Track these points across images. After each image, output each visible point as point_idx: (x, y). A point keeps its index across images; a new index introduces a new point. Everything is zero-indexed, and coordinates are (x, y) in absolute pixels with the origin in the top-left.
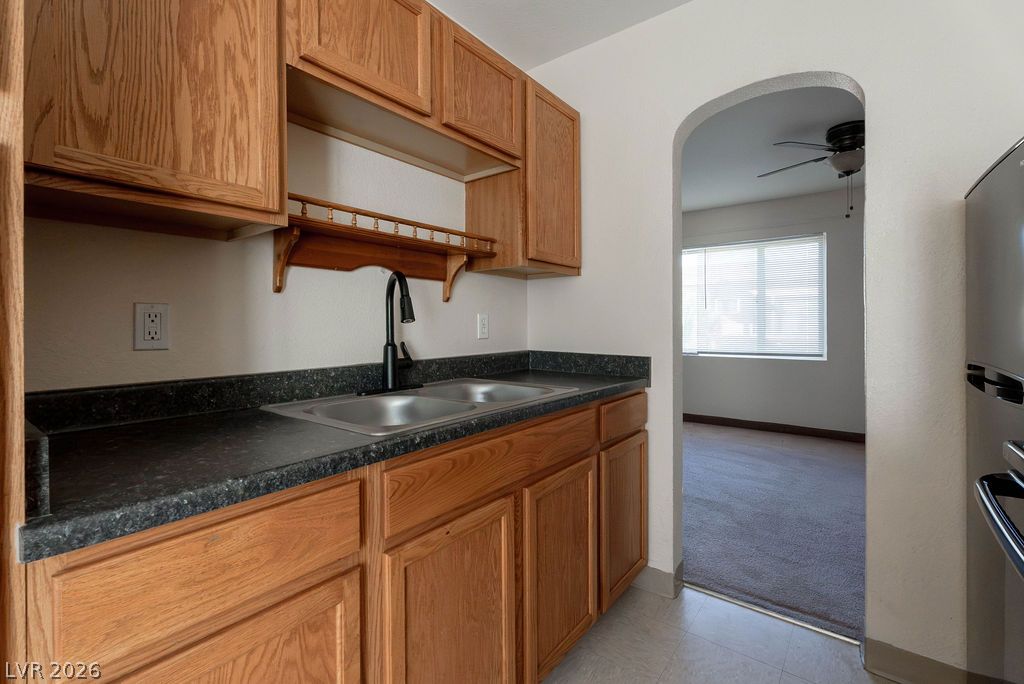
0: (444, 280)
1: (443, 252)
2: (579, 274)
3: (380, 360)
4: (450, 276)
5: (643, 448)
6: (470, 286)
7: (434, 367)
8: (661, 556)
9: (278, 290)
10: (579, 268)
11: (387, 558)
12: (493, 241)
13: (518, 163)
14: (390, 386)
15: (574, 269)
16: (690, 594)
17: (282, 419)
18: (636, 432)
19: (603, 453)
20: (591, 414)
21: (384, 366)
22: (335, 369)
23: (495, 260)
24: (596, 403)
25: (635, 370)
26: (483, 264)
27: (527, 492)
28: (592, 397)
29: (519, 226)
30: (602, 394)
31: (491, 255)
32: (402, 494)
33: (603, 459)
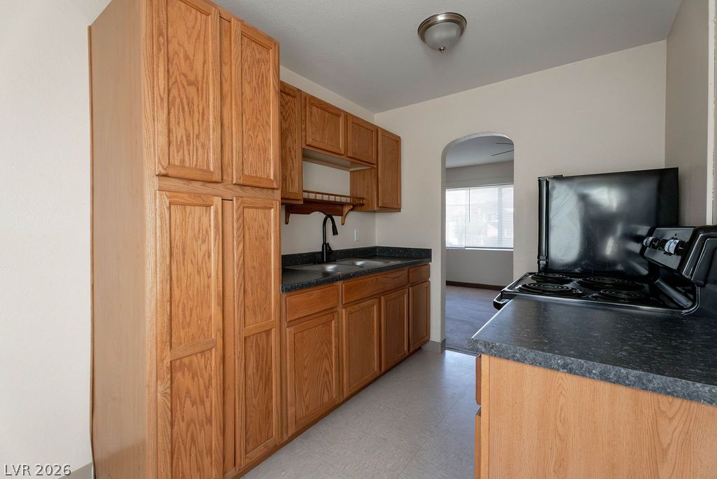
0: (342, 215)
1: (342, 204)
2: (400, 211)
3: (321, 250)
4: (344, 214)
5: (428, 288)
6: (353, 218)
7: (339, 254)
8: (435, 336)
9: (287, 223)
10: (400, 209)
11: (344, 310)
12: (363, 199)
13: (375, 166)
14: (325, 260)
15: (399, 210)
16: (448, 353)
17: (294, 271)
18: (424, 281)
19: (410, 288)
20: (406, 272)
21: (322, 253)
22: (305, 254)
23: (364, 207)
24: (407, 268)
25: (425, 254)
26: (359, 208)
27: (382, 298)
28: (406, 265)
29: (375, 193)
30: (410, 264)
31: (362, 205)
32: (348, 290)
33: (410, 290)
